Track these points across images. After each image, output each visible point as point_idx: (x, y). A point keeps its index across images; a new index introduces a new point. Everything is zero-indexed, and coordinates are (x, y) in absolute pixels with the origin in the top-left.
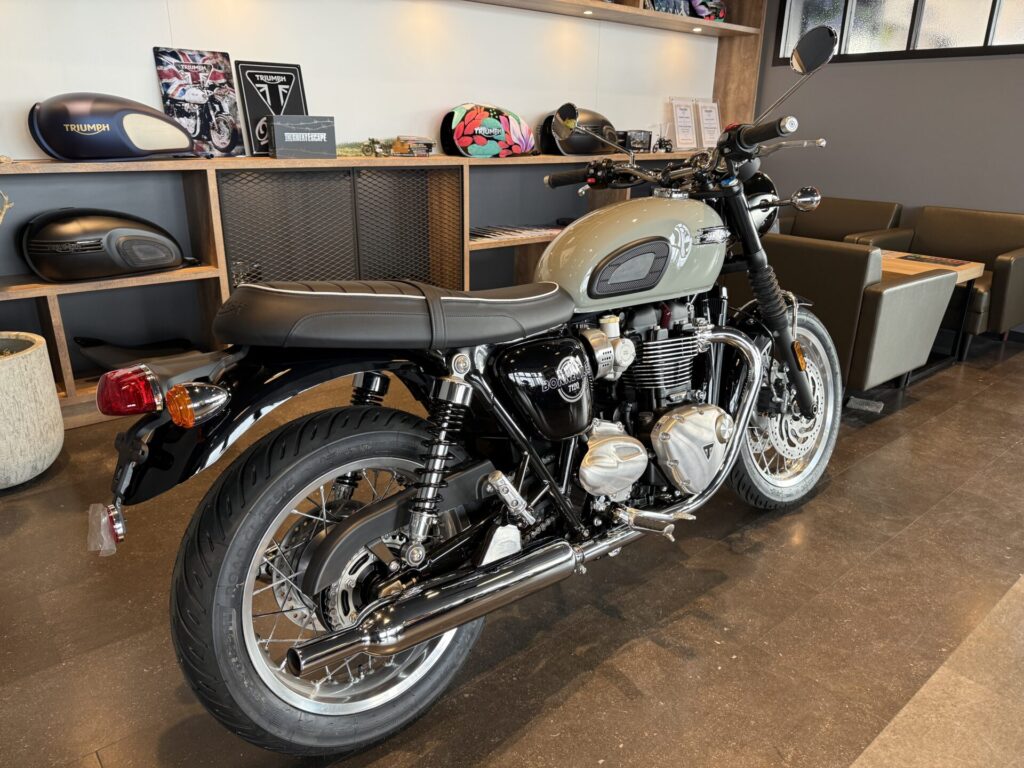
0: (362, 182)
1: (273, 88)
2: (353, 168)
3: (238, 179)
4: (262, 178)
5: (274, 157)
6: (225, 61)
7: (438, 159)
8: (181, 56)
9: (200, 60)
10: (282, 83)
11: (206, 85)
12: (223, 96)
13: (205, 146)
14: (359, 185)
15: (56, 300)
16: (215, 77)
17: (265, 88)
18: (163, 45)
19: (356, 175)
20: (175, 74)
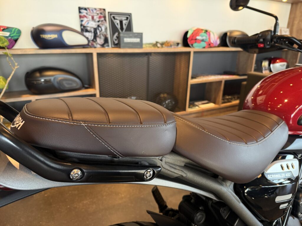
1: (121, 22)
3: (105, 57)
4: (114, 56)
5: (120, 47)
6: (104, 12)
7: (181, 49)
8: (88, 10)
9: (95, 11)
11: (97, 21)
12: (102, 25)
13: (95, 44)
14: (151, 59)
16: (100, 17)
17: (118, 22)
18: (82, 6)
19: (149, 55)
20: (86, 17)
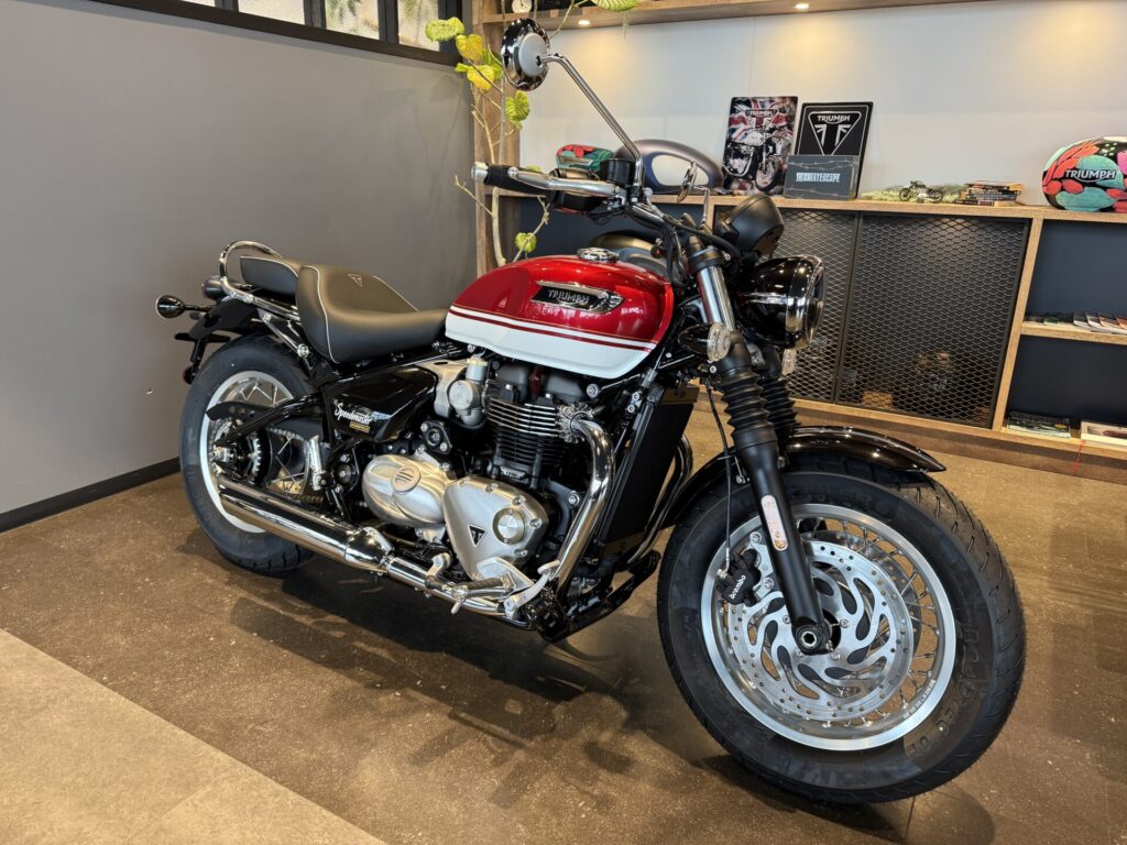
1: (832, 129)
2: (860, 212)
6: (792, 106)
8: (753, 104)
9: (768, 106)
10: (844, 123)
11: (767, 129)
12: (780, 138)
13: (748, 186)
16: (777, 120)
17: (824, 128)
18: (739, 95)
19: (862, 220)
20: (744, 121)
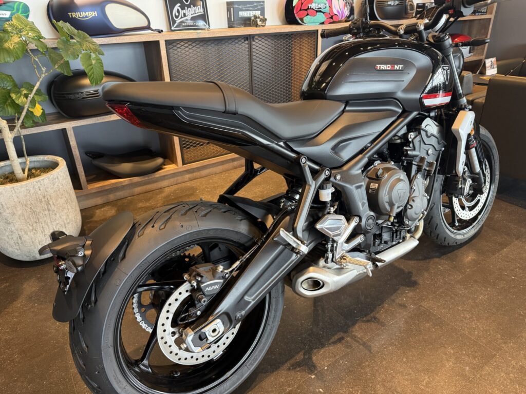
0: (256, 44)
2: (250, 35)
3: (179, 46)
4: (194, 44)
14: (254, 47)
15: (72, 130)
19: (251, 40)
